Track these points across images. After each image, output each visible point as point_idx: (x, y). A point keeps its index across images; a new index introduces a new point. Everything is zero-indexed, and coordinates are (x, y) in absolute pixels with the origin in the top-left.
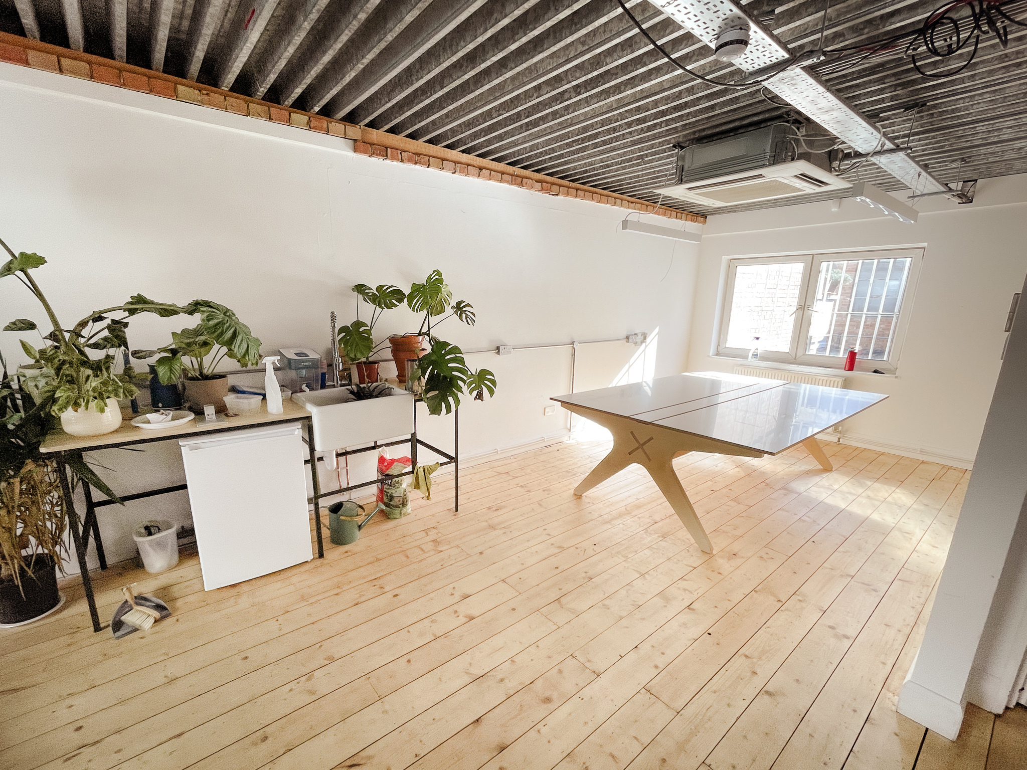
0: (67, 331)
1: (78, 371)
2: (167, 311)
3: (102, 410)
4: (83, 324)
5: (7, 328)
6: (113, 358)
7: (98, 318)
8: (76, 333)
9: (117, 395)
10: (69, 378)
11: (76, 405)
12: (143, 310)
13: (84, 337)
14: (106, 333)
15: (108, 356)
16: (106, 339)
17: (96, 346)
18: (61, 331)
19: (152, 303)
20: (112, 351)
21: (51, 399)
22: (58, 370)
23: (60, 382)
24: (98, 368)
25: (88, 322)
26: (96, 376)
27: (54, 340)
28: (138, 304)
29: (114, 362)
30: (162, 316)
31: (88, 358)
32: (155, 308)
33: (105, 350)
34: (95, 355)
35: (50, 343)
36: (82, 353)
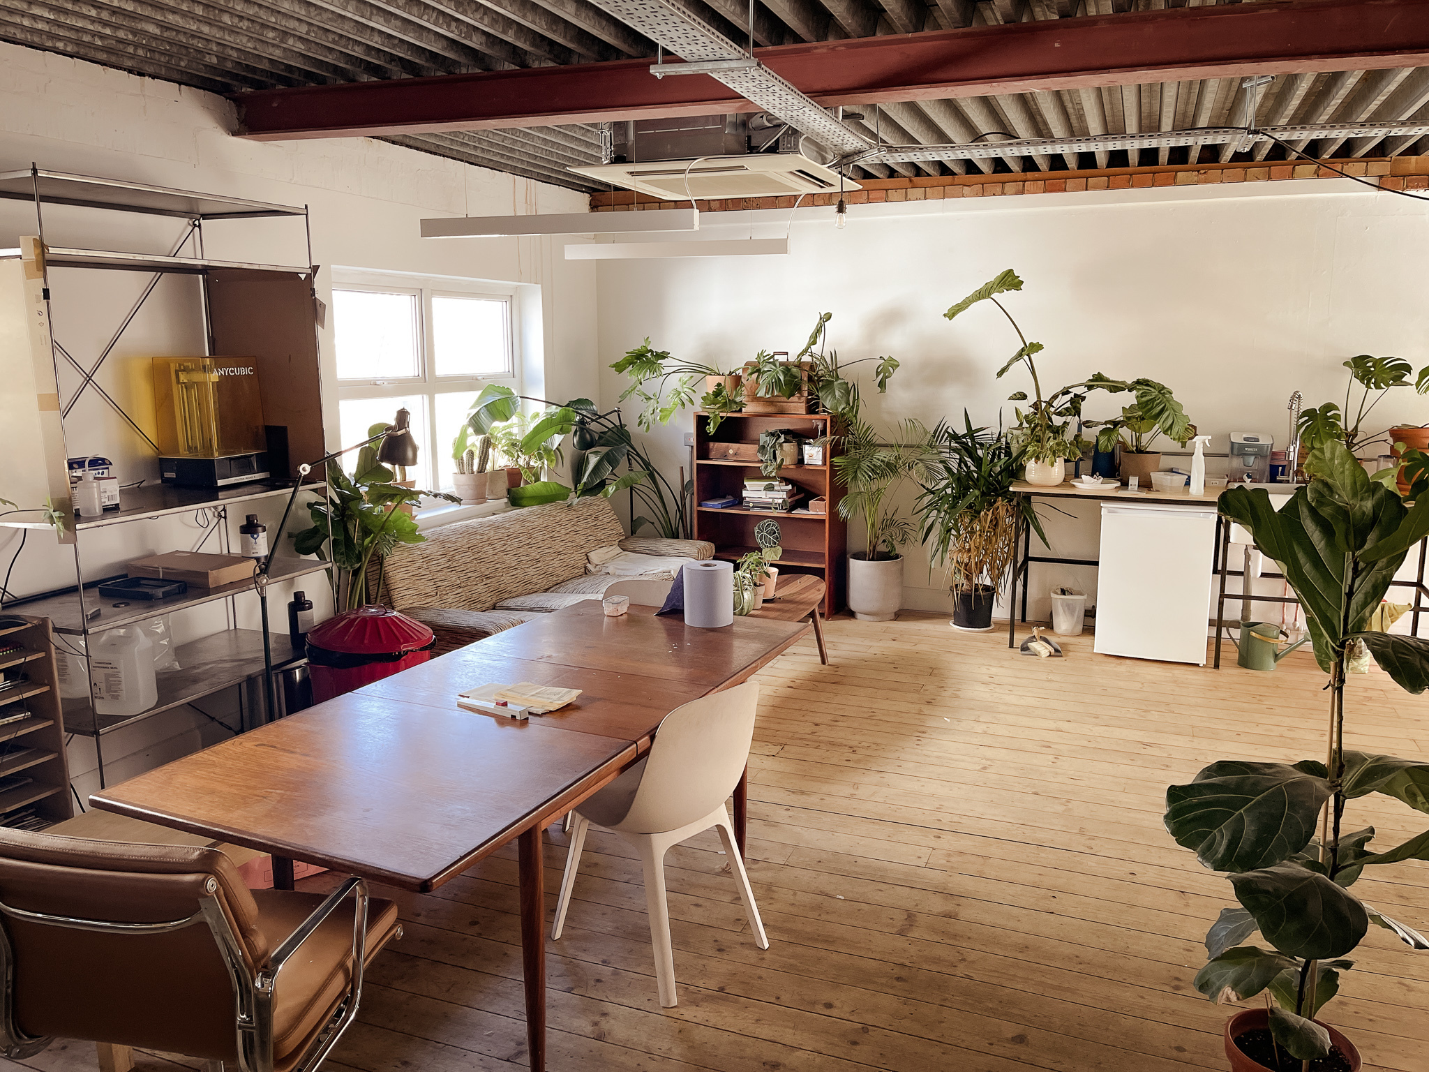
0: (1045, 402)
1: (1044, 433)
2: (1115, 388)
3: (1052, 465)
4: (1055, 397)
5: (1011, 398)
6: (1068, 424)
7: (1066, 392)
8: (1050, 404)
9: (1064, 454)
10: (1038, 438)
11: (1038, 458)
12: (1098, 386)
13: (1053, 407)
14: (1068, 405)
15: (1065, 422)
16: (1067, 409)
17: (1060, 414)
18: (1041, 401)
19: (1108, 380)
20: (1069, 419)
21: (1023, 452)
22: (1033, 430)
23: (1032, 440)
24: (1057, 431)
25: (1058, 395)
26: (1055, 438)
27: (1035, 409)
28: (1098, 381)
29: (1068, 428)
30: (1111, 392)
31: (1052, 423)
32: (1108, 386)
33: (1065, 417)
34: (1057, 421)
35: (1032, 410)
36: (1050, 419)
